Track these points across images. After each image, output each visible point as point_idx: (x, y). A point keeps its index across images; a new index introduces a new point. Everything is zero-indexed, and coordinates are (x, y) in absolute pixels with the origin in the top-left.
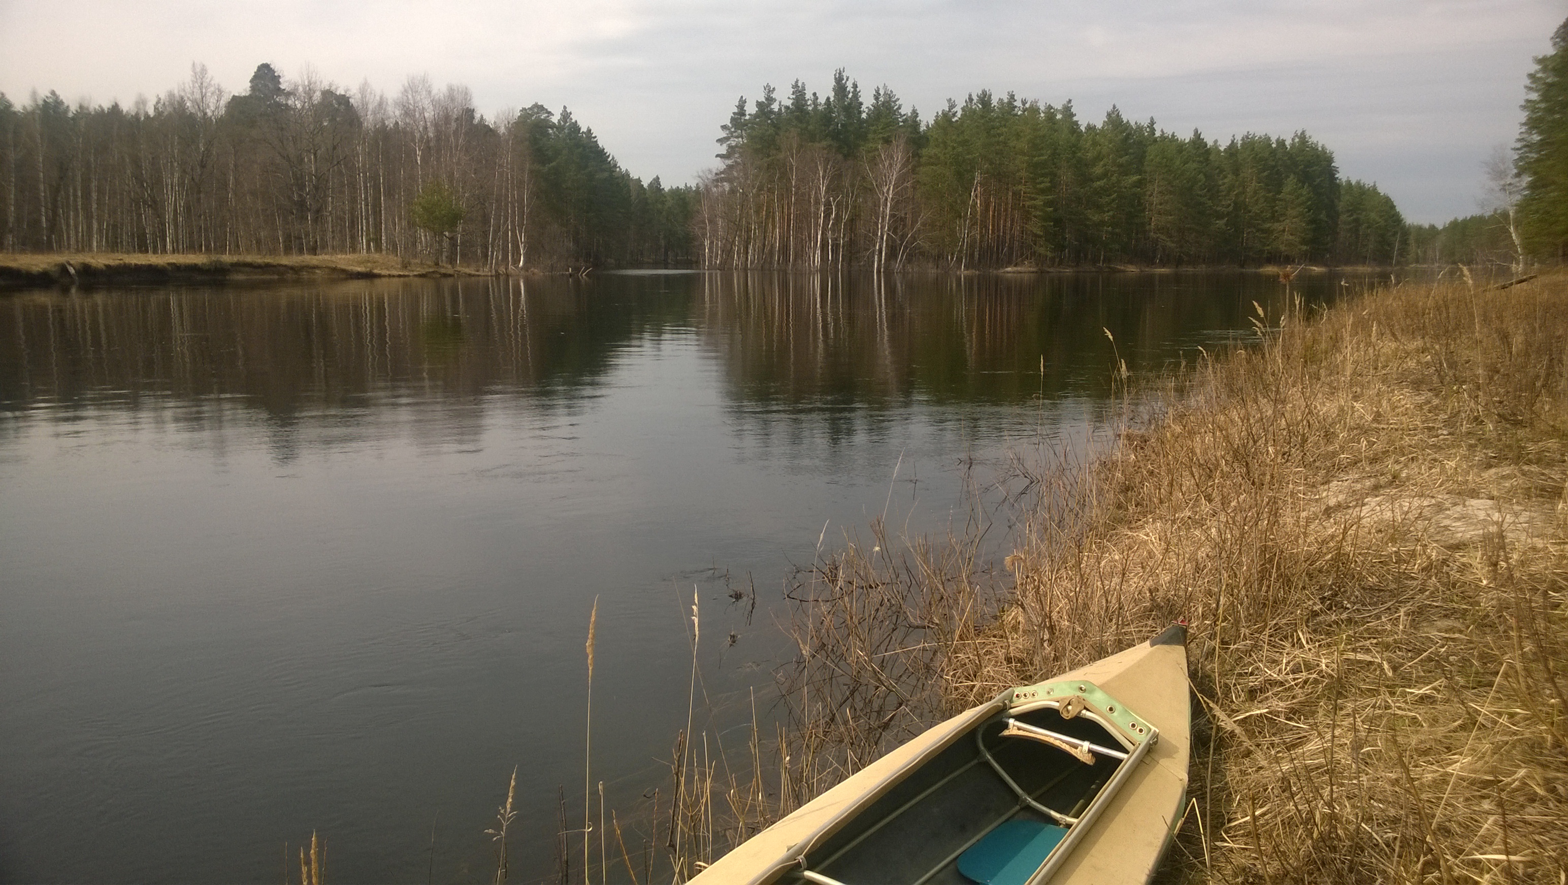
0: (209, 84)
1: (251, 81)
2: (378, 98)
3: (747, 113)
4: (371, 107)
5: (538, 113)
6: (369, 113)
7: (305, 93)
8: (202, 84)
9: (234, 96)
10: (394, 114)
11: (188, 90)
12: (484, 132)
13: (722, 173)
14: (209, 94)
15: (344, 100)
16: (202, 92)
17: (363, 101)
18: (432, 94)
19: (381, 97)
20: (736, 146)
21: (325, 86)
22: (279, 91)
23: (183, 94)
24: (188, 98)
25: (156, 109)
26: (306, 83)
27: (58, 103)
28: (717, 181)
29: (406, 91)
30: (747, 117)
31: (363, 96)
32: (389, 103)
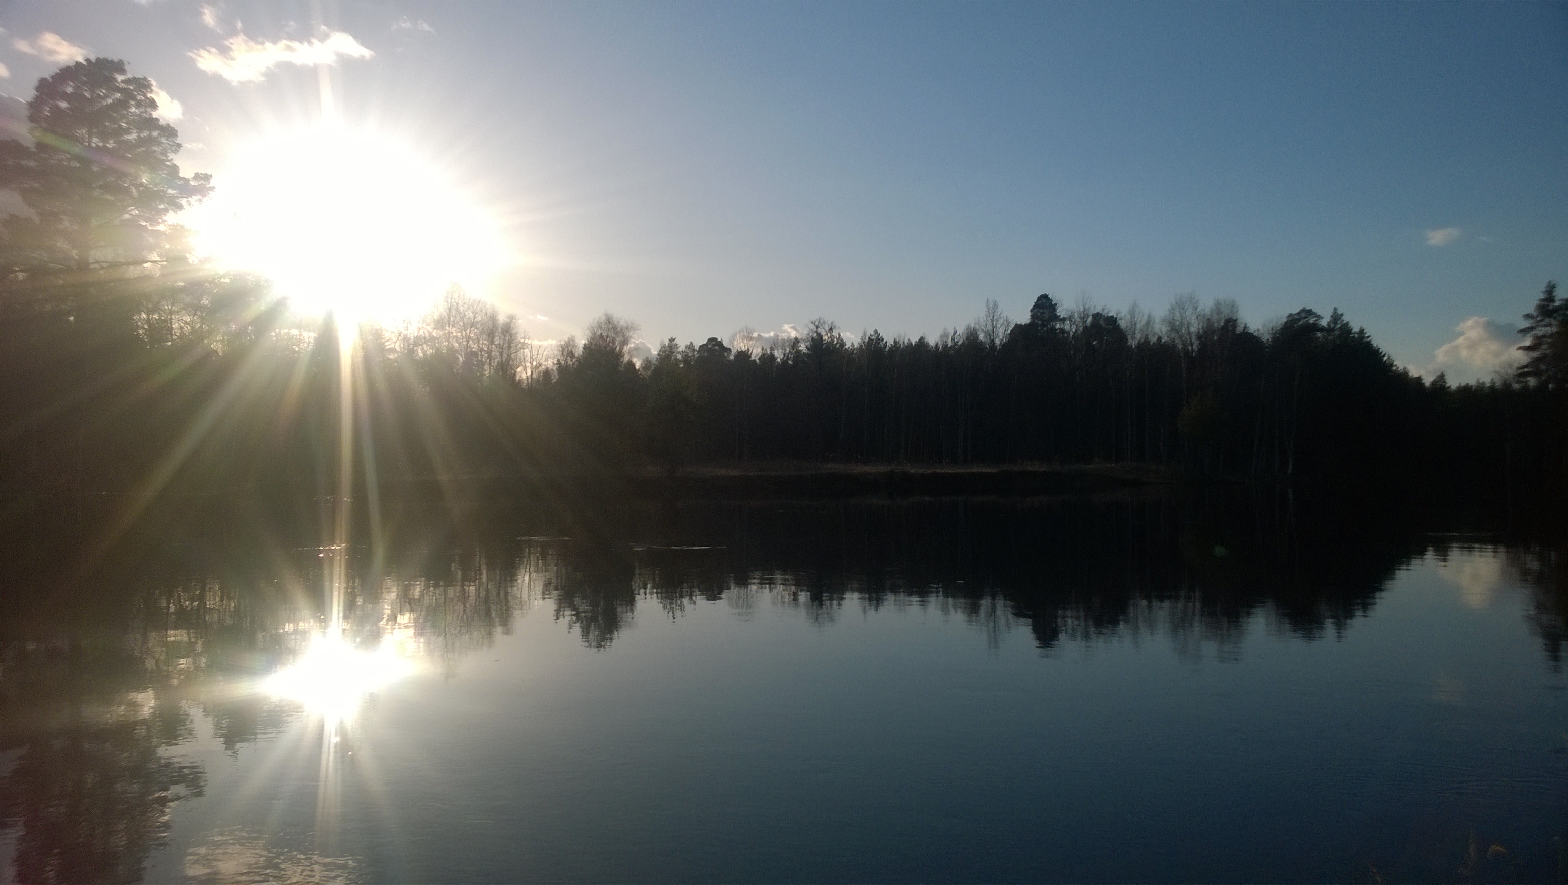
0: (1000, 317)
1: (1032, 311)
2: (1146, 317)
3: (1557, 298)
4: (1139, 326)
5: (1305, 317)
6: (1137, 332)
7: (1080, 318)
8: (993, 317)
9: (1017, 326)
10: (1160, 329)
11: (983, 324)
12: (1248, 340)
13: (1526, 366)
14: (999, 326)
15: (1112, 321)
16: (993, 324)
17: (1131, 322)
18: (1198, 310)
19: (1149, 317)
20: (1543, 336)
21: (1099, 310)
22: (1056, 318)
23: (978, 327)
24: (982, 330)
25: (953, 339)
26: (1082, 309)
27: (879, 339)
28: (1520, 375)
29: (1173, 309)
30: (1557, 304)
31: (1133, 315)
32: (1157, 321)
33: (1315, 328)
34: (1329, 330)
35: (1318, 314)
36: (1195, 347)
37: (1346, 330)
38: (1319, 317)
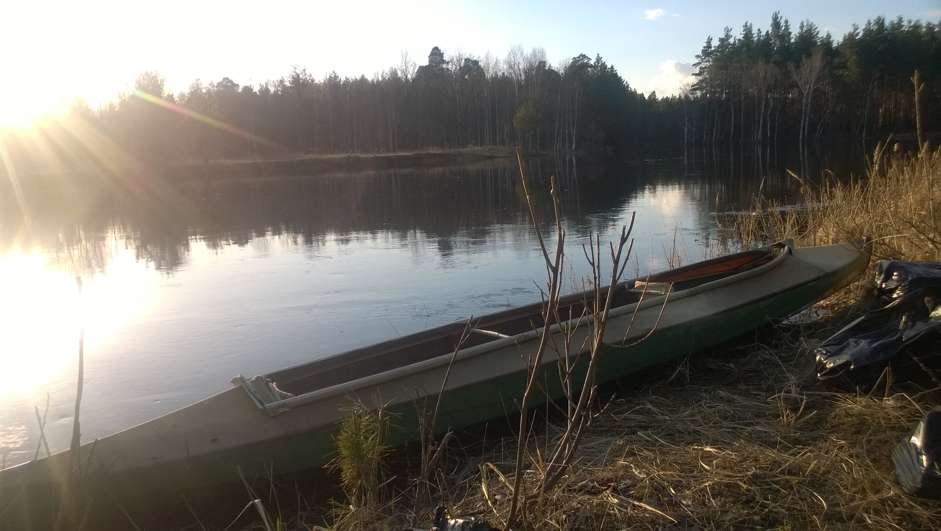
0: (409, 61)
1: (429, 57)
2: (495, 60)
3: (713, 46)
4: (491, 65)
5: (582, 59)
6: (490, 69)
7: (457, 61)
8: (406, 61)
9: (421, 67)
10: (503, 68)
11: (400, 65)
12: (552, 73)
13: (695, 85)
14: (409, 66)
15: (476, 63)
16: (406, 65)
17: (487, 63)
18: (524, 54)
19: (497, 59)
20: (705, 68)
21: (468, 56)
22: (444, 62)
23: (397, 67)
24: (400, 69)
25: (382, 76)
26: (458, 56)
27: (336, 77)
28: (692, 90)
29: (510, 54)
30: (713, 49)
31: (487, 59)
32: (501, 62)
33: (587, 65)
34: (595, 67)
35: (589, 57)
36: (523, 78)
37: (604, 66)
38: (589, 59)
